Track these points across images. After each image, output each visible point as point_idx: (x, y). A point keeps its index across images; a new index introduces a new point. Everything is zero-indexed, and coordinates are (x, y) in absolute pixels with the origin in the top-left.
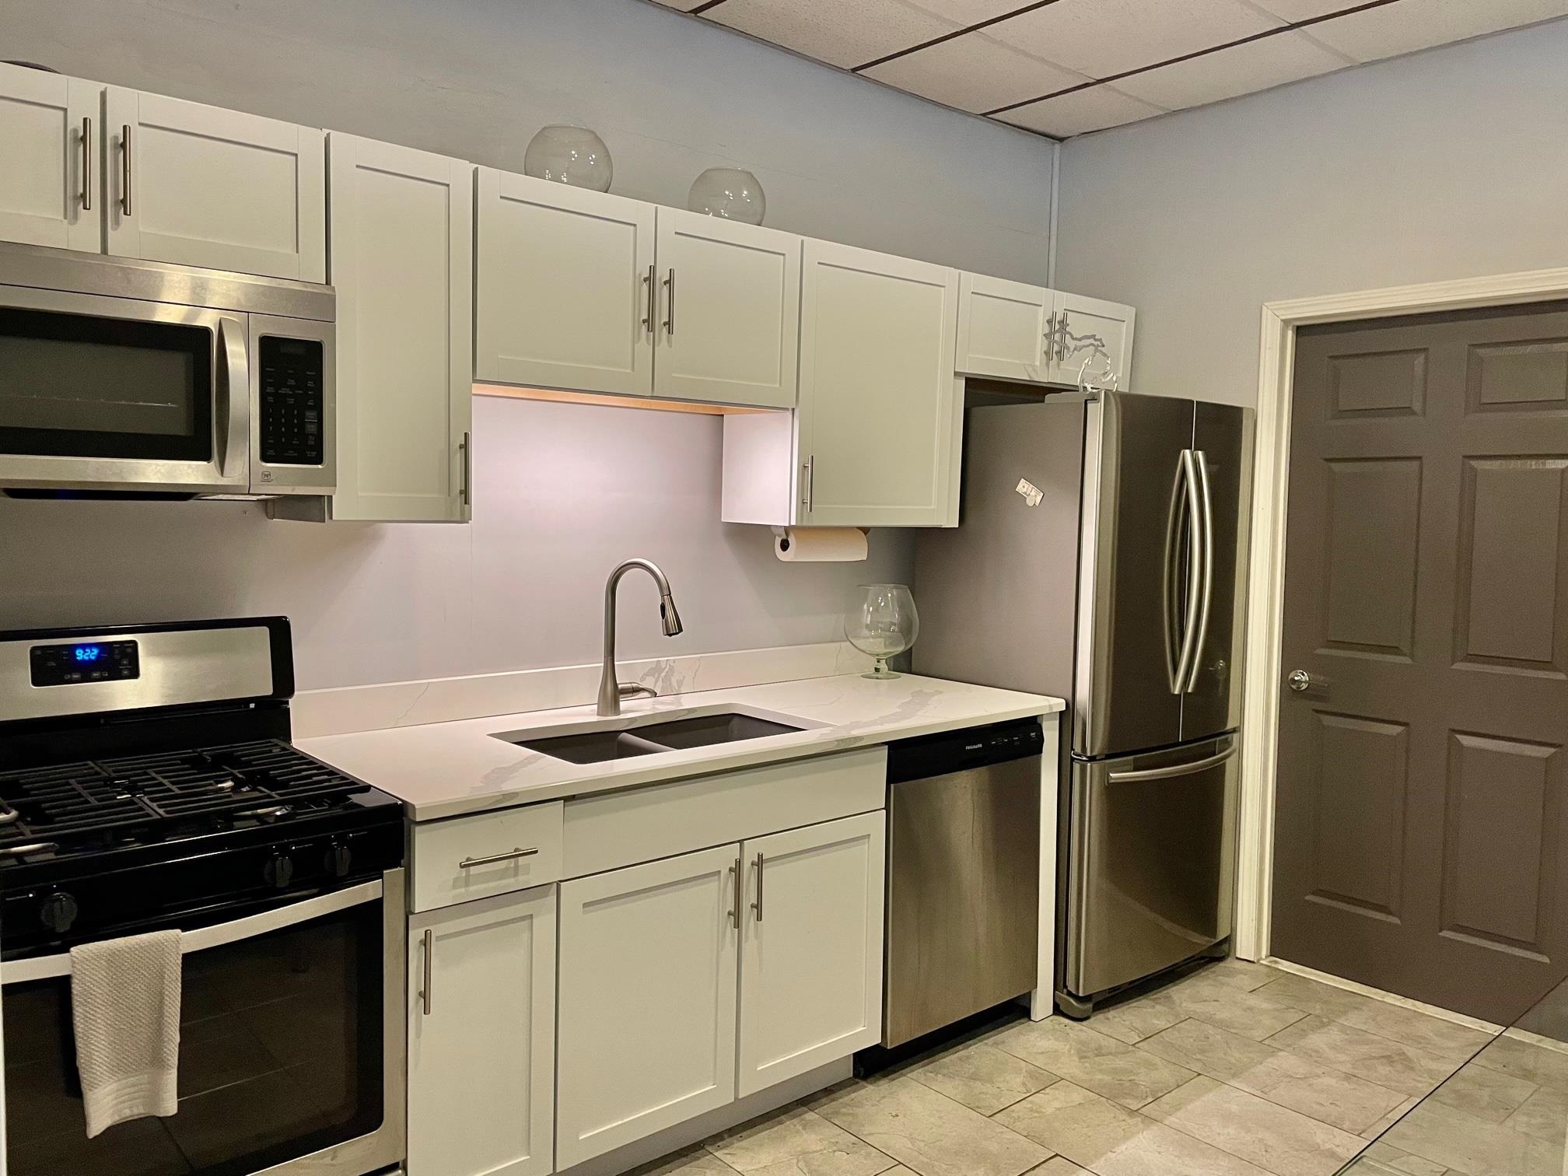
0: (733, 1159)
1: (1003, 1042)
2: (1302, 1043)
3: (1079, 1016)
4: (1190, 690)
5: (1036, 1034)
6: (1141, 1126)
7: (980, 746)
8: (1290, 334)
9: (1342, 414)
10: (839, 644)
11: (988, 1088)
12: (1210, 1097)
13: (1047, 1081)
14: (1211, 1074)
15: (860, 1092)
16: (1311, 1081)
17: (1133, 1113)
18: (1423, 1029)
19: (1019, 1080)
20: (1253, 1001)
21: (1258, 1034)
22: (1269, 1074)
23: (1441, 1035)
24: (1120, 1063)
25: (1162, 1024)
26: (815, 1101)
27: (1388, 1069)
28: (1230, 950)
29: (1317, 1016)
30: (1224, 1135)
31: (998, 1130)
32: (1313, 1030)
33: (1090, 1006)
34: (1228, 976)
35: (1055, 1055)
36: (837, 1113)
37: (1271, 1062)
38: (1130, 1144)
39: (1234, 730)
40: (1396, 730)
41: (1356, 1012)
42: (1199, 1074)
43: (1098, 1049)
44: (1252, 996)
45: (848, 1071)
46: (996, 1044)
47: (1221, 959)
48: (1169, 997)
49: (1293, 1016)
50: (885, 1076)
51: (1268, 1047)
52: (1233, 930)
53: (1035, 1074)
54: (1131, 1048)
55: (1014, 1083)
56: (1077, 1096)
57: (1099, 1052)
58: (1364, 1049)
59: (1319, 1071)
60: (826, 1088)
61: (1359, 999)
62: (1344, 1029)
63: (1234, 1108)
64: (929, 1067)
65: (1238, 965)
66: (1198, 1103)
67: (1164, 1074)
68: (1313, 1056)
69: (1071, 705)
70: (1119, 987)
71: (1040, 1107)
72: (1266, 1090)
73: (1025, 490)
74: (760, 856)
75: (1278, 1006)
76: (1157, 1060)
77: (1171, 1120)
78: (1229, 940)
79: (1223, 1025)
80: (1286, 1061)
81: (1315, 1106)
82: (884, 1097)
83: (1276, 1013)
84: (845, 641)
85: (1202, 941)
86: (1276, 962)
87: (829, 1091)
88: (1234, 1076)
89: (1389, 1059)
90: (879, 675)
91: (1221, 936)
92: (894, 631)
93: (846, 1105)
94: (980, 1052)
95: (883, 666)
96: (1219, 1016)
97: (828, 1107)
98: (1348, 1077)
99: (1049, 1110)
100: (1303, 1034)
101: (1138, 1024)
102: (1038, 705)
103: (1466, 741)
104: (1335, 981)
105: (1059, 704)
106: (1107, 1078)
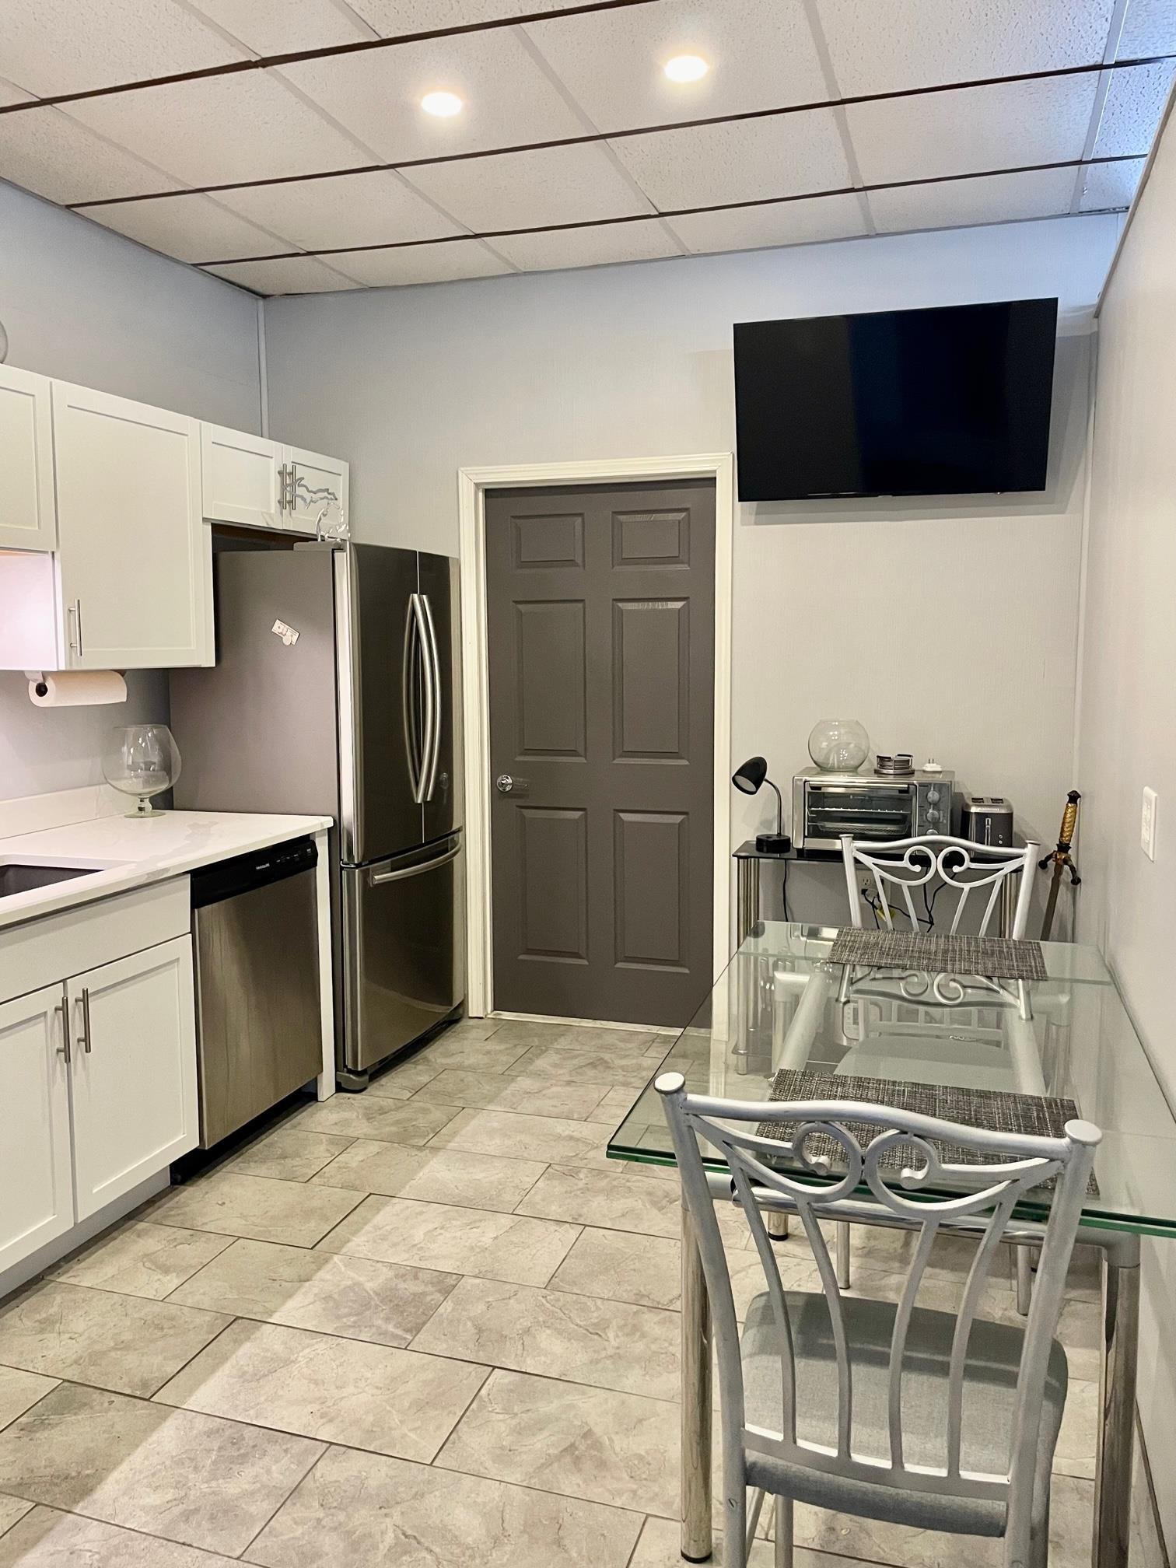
0: (78, 1279)
1: (300, 1124)
2: (531, 1068)
3: (358, 1088)
4: (428, 799)
5: (325, 1111)
6: (430, 1155)
7: (268, 865)
8: (481, 495)
9: (524, 564)
10: (97, 787)
11: (297, 1161)
12: (474, 1122)
13: (348, 1143)
14: (473, 1105)
15: (181, 1195)
16: (544, 1092)
17: (420, 1148)
18: (609, 1039)
19: (323, 1148)
20: (490, 1046)
21: (500, 1069)
22: (513, 1095)
23: (623, 1041)
24: (400, 1115)
25: (425, 1079)
26: (141, 1213)
27: (594, 1071)
28: (464, 1012)
29: (537, 1046)
30: (493, 1145)
31: (316, 1190)
32: (538, 1056)
33: (367, 1077)
34: (465, 1032)
35: (345, 1123)
36: (165, 1217)
37: (513, 1087)
38: (426, 1170)
39: (459, 830)
40: (577, 815)
41: (563, 1038)
42: (464, 1108)
43: (381, 1108)
44: (487, 1042)
45: (167, 1181)
46: (294, 1127)
47: (457, 1021)
48: (426, 1059)
49: (520, 1051)
50: (202, 1176)
51: (508, 1077)
52: (466, 996)
53: (334, 1140)
54: (407, 1102)
55: (320, 1153)
56: (374, 1147)
57: (382, 1111)
58: (575, 1062)
59: (548, 1084)
60: (148, 1201)
61: (563, 1028)
62: (557, 1051)
63: (495, 1125)
64: (239, 1160)
65: (472, 1022)
66: (468, 1128)
67: (437, 1115)
68: (539, 1075)
69: (338, 822)
70: (387, 1058)
71: (347, 1163)
72: (515, 1106)
73: (280, 631)
74: (85, 992)
75: (508, 1046)
76: (429, 1106)
77: (451, 1145)
78: (463, 1004)
79: (473, 1069)
80: (524, 1083)
81: (551, 1109)
82: (207, 1193)
83: (508, 1051)
84: (103, 784)
85: (442, 1010)
86: (500, 1014)
87: (152, 1202)
88: (490, 1102)
89: (592, 1065)
90: (143, 814)
91: (456, 1003)
92: (154, 770)
93: (171, 1209)
94: (281, 1137)
95: (147, 805)
96: (467, 1063)
97: (157, 1214)
98: (569, 1083)
99: (354, 1165)
100: (531, 1061)
101: (406, 1083)
102: (310, 824)
103: (626, 817)
104: (544, 1018)
105: (328, 822)
106: (394, 1129)
